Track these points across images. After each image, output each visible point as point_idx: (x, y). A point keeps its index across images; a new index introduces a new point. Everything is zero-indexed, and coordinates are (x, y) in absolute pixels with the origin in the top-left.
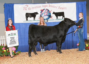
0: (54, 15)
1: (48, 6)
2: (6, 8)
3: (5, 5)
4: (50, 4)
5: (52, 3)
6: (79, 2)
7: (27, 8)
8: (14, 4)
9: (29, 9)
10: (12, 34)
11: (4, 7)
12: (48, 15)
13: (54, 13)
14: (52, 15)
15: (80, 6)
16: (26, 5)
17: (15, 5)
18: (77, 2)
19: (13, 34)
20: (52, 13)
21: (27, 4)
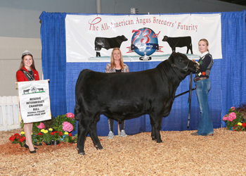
0: (166, 43)
1: (152, 20)
2: (47, 25)
3: (44, 18)
4: (158, 17)
5: (160, 13)
6: (228, 14)
7: (99, 25)
8: (66, 14)
9: (105, 27)
10: (34, 89)
11: (40, 22)
12: (151, 44)
13: (166, 39)
14: (161, 43)
15: (230, 23)
16: (95, 16)
17: (67, 16)
18: (224, 13)
19: (38, 91)
20: (160, 38)
21: (99, 16)
